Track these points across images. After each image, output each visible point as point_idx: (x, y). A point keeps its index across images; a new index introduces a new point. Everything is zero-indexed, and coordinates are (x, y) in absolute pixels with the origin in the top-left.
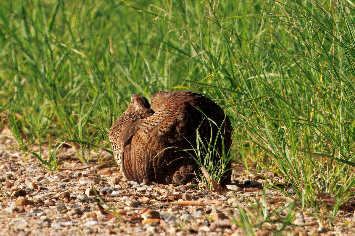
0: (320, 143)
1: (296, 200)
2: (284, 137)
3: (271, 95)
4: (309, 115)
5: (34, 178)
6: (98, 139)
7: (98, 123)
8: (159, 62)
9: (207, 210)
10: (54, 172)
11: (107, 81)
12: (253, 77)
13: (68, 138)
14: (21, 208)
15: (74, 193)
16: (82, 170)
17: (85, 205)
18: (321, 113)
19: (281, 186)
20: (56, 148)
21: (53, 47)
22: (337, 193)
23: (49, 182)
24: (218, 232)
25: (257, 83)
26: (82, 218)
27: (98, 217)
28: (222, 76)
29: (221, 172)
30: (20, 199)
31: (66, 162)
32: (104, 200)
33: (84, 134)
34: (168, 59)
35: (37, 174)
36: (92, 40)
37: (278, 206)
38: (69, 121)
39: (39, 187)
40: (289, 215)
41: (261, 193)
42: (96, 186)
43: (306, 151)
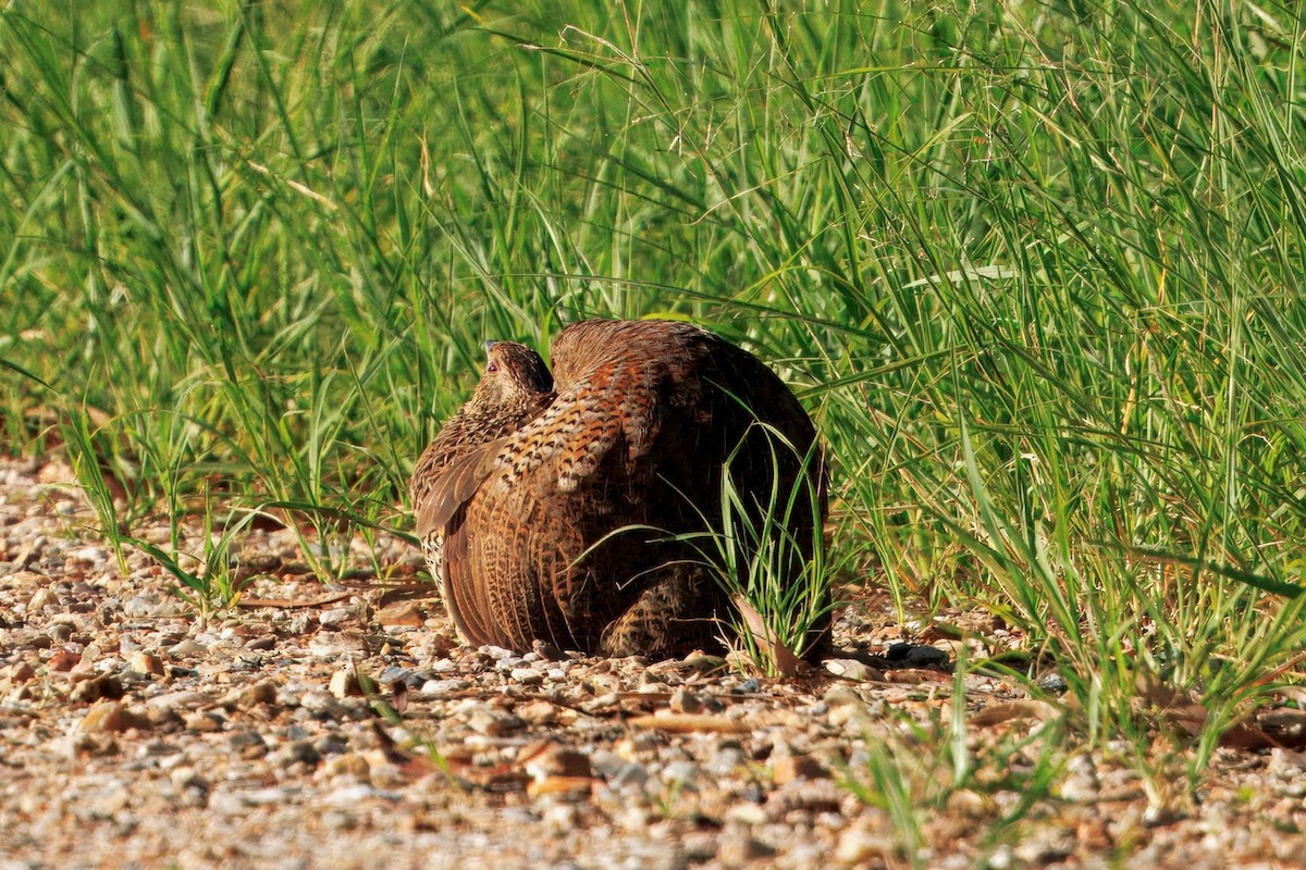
0: (1154, 513)
1: (1068, 712)
2: (1029, 491)
3: (984, 343)
4: (1118, 414)
5: (151, 635)
6: (379, 498)
7: (378, 443)
8: (594, 229)
9: (756, 747)
10: (222, 614)
11: (412, 294)
12: (923, 281)
13: (271, 496)
14: (104, 741)
15: (291, 687)
16: (319, 606)
17: (329, 729)
18: (1159, 405)
19: (1017, 663)
20: (228, 529)
21: (222, 174)
22: (1214, 686)
23: (203, 649)
24: (793, 826)
25: (937, 303)
26: (317, 776)
27: (373, 772)
28: (815, 275)
29: (807, 613)
30: (102, 708)
31: (262, 579)
32: (395, 712)
33: (329, 479)
34: (625, 219)
35: (161, 620)
36: (359, 152)
37: (1006, 734)
38: (277, 434)
39: (168, 668)
40: (1045, 764)
41: (945, 686)
42: (367, 664)
43: (1107, 539)
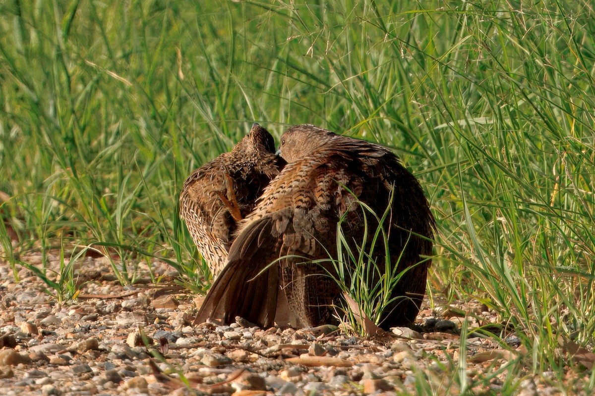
0: (568, 250)
1: (521, 357)
2: (501, 238)
3: (477, 158)
4: (549, 196)
5: (31, 313)
6: (154, 240)
7: (154, 211)
8: (270, 96)
9: (354, 374)
10: (69, 302)
11: (172, 131)
12: (445, 125)
13: (97, 239)
14: (5, 370)
15: (106, 341)
16: (121, 298)
17: (126, 363)
18: (571, 192)
19: (494, 330)
20: (73, 257)
21: (71, 68)
23: (59, 321)
25: (452, 137)
26: (119, 389)
27: (149, 386)
28: (387, 122)
29: (382, 302)
30: (5, 352)
31: (91, 284)
32: (161, 355)
33: (127, 230)
34: (287, 91)
35: (37, 305)
36: (144, 55)
37: (488, 368)
38: (100, 207)
39: (40, 331)
40: (509, 383)
41: (456, 341)
42: (147, 329)
43: (543, 263)
